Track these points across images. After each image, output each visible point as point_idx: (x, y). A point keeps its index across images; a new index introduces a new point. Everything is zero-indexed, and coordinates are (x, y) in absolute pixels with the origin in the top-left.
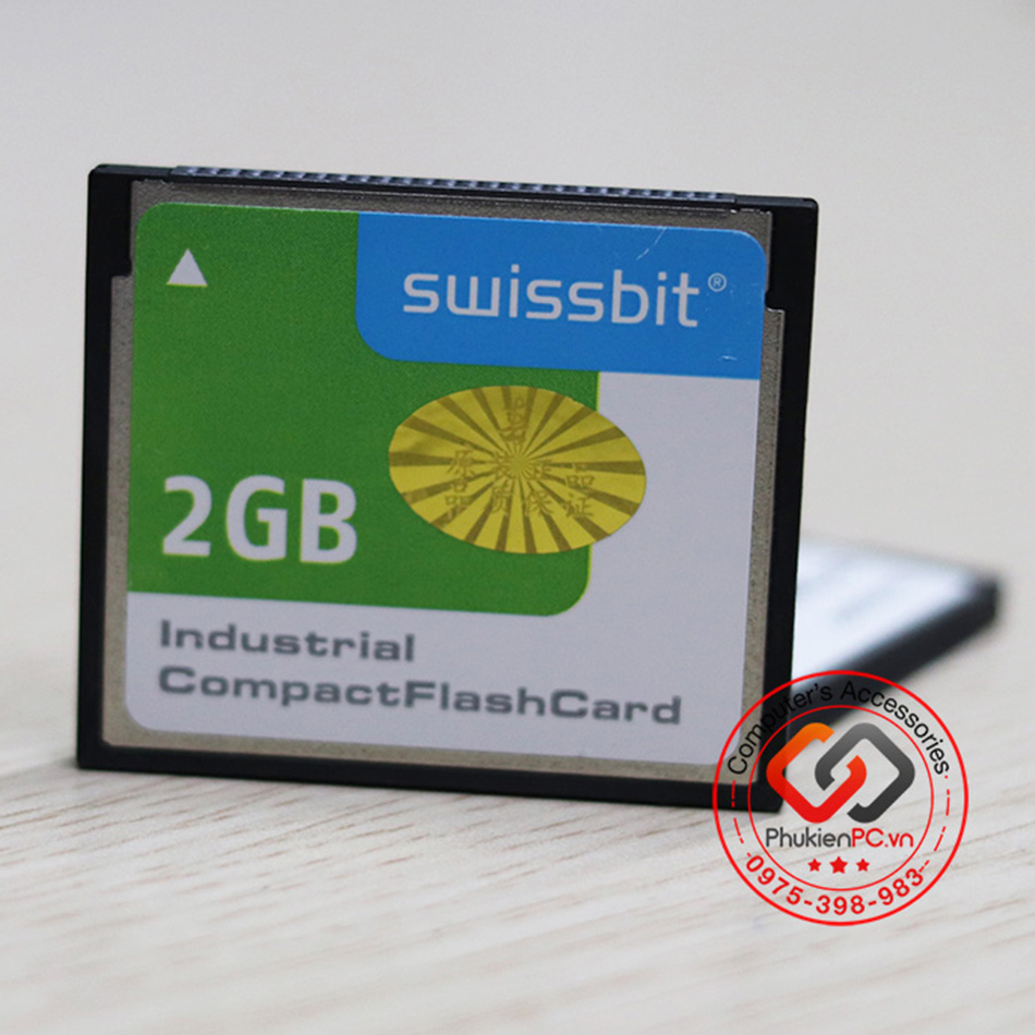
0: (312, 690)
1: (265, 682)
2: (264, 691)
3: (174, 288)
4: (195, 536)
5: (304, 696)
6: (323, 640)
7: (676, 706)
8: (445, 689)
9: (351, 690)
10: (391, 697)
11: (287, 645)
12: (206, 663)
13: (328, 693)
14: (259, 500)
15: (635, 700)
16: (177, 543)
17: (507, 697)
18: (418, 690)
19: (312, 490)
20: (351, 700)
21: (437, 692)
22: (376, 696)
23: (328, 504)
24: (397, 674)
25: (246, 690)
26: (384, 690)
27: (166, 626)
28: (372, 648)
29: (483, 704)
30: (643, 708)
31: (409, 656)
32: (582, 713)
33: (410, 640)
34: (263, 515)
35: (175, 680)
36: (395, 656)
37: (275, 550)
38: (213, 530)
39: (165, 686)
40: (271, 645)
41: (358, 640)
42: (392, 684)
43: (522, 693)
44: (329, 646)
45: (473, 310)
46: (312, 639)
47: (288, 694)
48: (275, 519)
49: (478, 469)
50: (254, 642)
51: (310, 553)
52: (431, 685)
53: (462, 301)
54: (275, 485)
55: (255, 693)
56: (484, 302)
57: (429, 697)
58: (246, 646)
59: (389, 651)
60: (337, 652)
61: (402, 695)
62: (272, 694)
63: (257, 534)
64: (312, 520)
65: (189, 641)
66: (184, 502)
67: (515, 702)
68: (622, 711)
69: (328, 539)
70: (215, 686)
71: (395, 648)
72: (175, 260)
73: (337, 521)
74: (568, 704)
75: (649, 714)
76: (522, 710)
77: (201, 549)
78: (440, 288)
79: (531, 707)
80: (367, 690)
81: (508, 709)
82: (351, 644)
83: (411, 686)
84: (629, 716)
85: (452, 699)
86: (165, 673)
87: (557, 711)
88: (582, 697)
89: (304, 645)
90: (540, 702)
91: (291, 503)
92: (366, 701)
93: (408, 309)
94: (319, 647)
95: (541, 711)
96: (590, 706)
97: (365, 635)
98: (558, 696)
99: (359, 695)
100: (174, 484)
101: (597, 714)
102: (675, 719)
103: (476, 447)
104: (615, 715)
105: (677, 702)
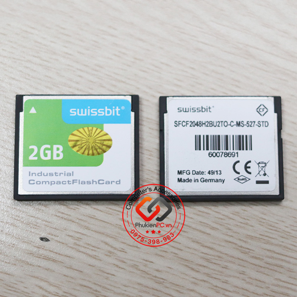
0: (56, 182)
1: (47, 181)
2: (47, 183)
3: (30, 114)
4: (35, 156)
5: (54, 184)
6: (57, 173)
7: (120, 181)
8: (79, 181)
9: (63, 182)
10: (70, 183)
11: (51, 174)
12: (37, 178)
13: (58, 183)
14: (46, 149)
15: (112, 181)
16: (32, 158)
17: (90, 181)
18: (75, 181)
19: (55, 147)
20: (63, 184)
21: (78, 181)
22: (67, 183)
23: (58, 149)
24: (71, 178)
25: (44, 183)
26: (68, 181)
27: (30, 172)
28: (66, 174)
29: (86, 183)
30: (114, 182)
31: (73, 175)
32: (103, 183)
33: (73, 172)
34: (47, 152)
35: (31, 182)
36: (70, 175)
37: (49, 158)
38: (38, 155)
39: (30, 183)
40: (48, 175)
41: (64, 173)
42: (70, 181)
43: (93, 180)
44: (59, 174)
45: (82, 115)
46: (56, 173)
47: (51, 183)
48: (49, 152)
49: (84, 142)
50: (45, 174)
51: (55, 158)
52: (77, 180)
53: (80, 113)
54: (49, 146)
55: (46, 184)
56: (84, 113)
57: (77, 182)
58: (44, 175)
59: (69, 174)
60: (60, 175)
61: (72, 182)
62: (49, 184)
63: (46, 155)
64: (55, 152)
65: (34, 175)
66: (33, 150)
67: (92, 182)
69: (58, 155)
70: (38, 183)
71: (70, 174)
72: (31, 109)
73: (60, 152)
74: (101, 182)
75: (115, 183)
76: (93, 183)
77: (36, 158)
78: (76, 111)
79: (94, 183)
80: (66, 182)
81: (90, 183)
82: (62, 174)
83: (73, 180)
84: (112, 183)
85: (80, 182)
86: (30, 181)
87: (99, 183)
88: (103, 180)
89: (54, 174)
90: (96, 182)
91: (51, 149)
92: (65, 184)
93: (71, 115)
94: (57, 174)
95: (96, 184)
96: (105, 182)
97: (65, 172)
98: (99, 181)
99: (64, 183)
100: (31, 147)
101: (106, 183)
102: (120, 183)
103: (83, 138)
104: (109, 183)
105: (120, 180)
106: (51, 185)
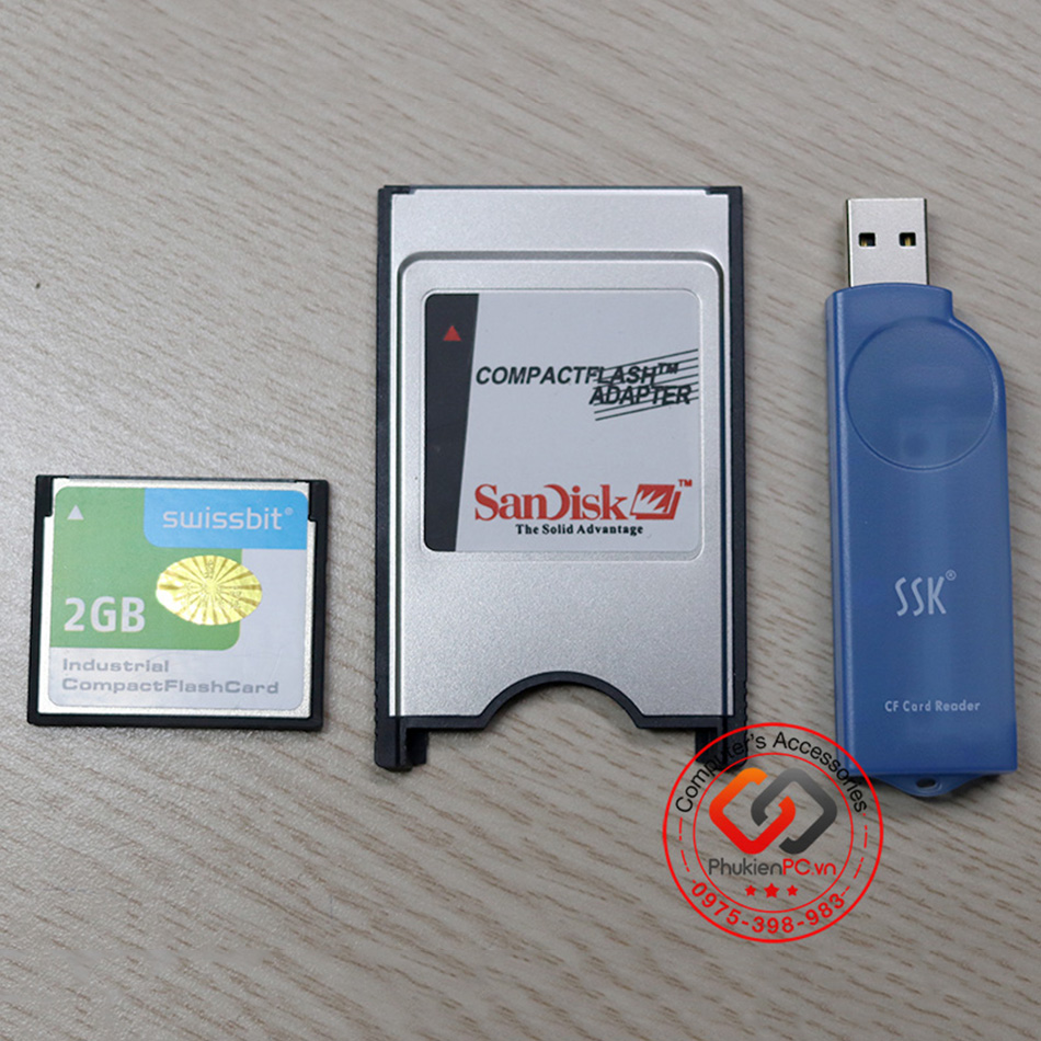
0: (127, 685)
1: (107, 683)
2: (106, 687)
3: (69, 521)
4: (77, 623)
5: (123, 689)
6: (131, 664)
7: (276, 686)
8: (181, 682)
9: (143, 684)
10: (159, 687)
11: (116, 667)
12: (82, 675)
13: (132, 687)
14: (105, 606)
15: (260, 684)
16: (69, 626)
17: (207, 685)
18: (170, 684)
19: (126, 601)
21: (178, 684)
22: (153, 687)
23: (133, 607)
24: (161, 677)
25: (99, 686)
26: (156, 684)
27: (65, 661)
28: (151, 667)
29: (197, 688)
30: (263, 687)
31: (166, 670)
32: (238, 690)
33: (167, 663)
34: (106, 613)
35: (69, 684)
36: (161, 670)
37: (111, 627)
38: (85, 620)
39: (65, 687)
40: (109, 667)
41: (145, 663)
42: (160, 682)
43: (213, 683)
44: (133, 667)
45: (191, 526)
46: (126, 664)
47: (116, 688)
48: (111, 614)
49: (194, 590)
50: (102, 666)
51: (126, 627)
52: (176, 681)
53: (187, 522)
54: (111, 600)
55: (102, 688)
56: (195, 523)
57: (175, 686)
58: (99, 669)
59: (157, 668)
60: (136, 669)
61: (163, 686)
62: (110, 688)
63: (104, 621)
64: (126, 614)
65: (75, 667)
66: (73, 608)
67: (210, 687)
68: (254, 689)
69: (133, 622)
70: (86, 686)
71: (161, 666)
72: (70, 510)
73: (137, 614)
74: (232, 687)
75: (265, 690)
76: (213, 691)
77: (81, 628)
78: (178, 517)
79: (217, 689)
80: (149, 685)
81: (207, 690)
82: (142, 665)
83: (167, 682)
84: (257, 691)
85: (184, 687)
86: (65, 681)
87: (228, 691)
88: (238, 683)
89: (123, 667)
90: (221, 686)
91: (118, 608)
92: (149, 689)
93: (165, 526)
94: (129, 667)
95: (221, 691)
96: (241, 687)
97: (148, 661)
98: (228, 684)
99: (146, 687)
100: (69, 601)
101: (244, 691)
102: (276, 691)
103: (193, 581)
104: (252, 691)
105: (277, 684)
106: (115, 692)
